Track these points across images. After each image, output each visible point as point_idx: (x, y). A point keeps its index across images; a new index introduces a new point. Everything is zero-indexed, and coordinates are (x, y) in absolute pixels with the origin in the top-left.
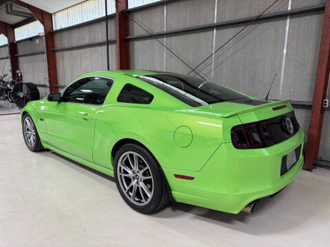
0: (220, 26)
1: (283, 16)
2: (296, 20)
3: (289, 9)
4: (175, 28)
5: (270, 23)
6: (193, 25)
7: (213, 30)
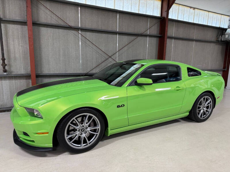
0: (121, 34)
1: (146, 36)
2: (151, 38)
3: (148, 33)
4: (88, 26)
5: (142, 37)
6: (104, 28)
7: (117, 35)
